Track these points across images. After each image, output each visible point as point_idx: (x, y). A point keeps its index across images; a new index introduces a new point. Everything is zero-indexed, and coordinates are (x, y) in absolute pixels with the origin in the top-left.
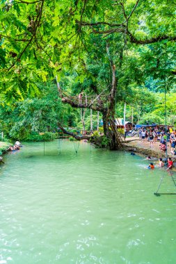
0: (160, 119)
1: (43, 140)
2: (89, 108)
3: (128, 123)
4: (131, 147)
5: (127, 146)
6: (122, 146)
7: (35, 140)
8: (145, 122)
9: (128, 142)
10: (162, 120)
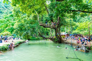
0: (80, 32)
1: (37, 40)
2: (50, 27)
3: (67, 34)
4: (66, 42)
5: (65, 42)
6: (63, 42)
7: (34, 40)
8: (74, 33)
9: (66, 40)
10: (80, 33)
